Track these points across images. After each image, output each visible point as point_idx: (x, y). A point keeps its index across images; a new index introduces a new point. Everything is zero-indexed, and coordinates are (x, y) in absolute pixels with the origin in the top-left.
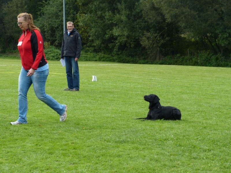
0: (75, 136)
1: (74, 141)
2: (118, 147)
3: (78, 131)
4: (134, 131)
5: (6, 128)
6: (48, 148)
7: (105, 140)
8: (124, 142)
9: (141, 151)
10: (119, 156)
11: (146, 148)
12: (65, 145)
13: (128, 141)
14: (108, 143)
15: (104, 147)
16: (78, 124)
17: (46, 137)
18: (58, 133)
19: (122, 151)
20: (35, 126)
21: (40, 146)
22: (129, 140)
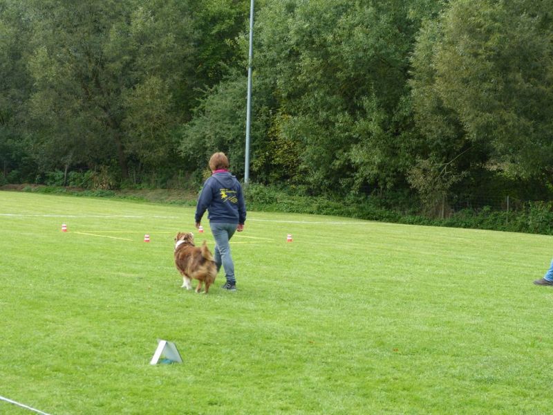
0: (391, 366)
1: (396, 375)
2: (487, 390)
3: (390, 357)
4: (497, 362)
5: (251, 344)
6: (354, 385)
7: (454, 376)
8: (492, 381)
9: (533, 399)
10: (499, 407)
11: (541, 394)
12: (383, 382)
13: (499, 380)
14: (464, 383)
15: (459, 388)
16: (383, 343)
17: (338, 366)
18: (356, 359)
19: (498, 398)
20: (302, 342)
21: (336, 381)
22: (500, 377)
